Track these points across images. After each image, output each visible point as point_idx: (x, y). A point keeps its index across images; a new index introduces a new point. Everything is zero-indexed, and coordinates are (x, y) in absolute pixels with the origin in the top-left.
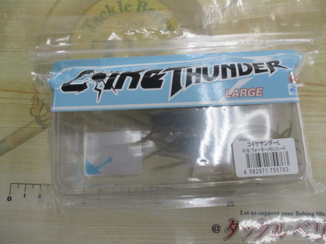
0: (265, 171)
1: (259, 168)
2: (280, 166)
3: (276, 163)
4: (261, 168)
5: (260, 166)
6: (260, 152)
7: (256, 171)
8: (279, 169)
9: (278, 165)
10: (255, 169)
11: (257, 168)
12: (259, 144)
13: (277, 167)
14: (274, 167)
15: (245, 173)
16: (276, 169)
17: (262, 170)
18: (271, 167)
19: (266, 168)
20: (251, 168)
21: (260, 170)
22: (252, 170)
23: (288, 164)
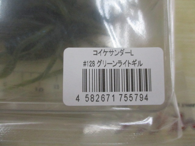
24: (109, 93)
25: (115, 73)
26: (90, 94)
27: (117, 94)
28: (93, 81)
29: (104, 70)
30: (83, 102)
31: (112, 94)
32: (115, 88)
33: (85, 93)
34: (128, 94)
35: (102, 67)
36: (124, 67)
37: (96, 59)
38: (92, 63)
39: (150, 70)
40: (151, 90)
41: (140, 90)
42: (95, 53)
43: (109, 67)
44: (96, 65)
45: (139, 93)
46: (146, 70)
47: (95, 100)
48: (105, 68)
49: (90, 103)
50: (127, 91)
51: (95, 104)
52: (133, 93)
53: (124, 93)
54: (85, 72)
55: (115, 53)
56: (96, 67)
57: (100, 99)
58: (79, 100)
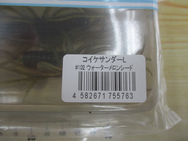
0: (102, 96)
1: (93, 92)
2: (123, 91)
3: (118, 86)
4: (97, 92)
5: (96, 90)
6: (99, 70)
7: (89, 96)
8: (121, 95)
9: (120, 90)
10: (89, 92)
11: (91, 91)
12: (98, 60)
13: (118, 91)
14: (114, 92)
15: (74, 96)
16: (116, 94)
17: (98, 95)
18: (110, 91)
19: (104, 92)
20: (83, 91)
21: (95, 95)
22: (84, 94)
23: (134, 89)
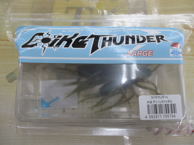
24: (159, 114)
25: (160, 106)
26: (151, 115)
27: (162, 115)
28: (152, 109)
29: (156, 105)
30: (148, 119)
31: (160, 115)
32: (161, 112)
33: (149, 115)
34: (167, 114)
35: (155, 103)
36: (164, 103)
37: (152, 100)
38: (151, 102)
39: (175, 104)
40: (176, 113)
41: (172, 113)
42: (152, 97)
43: (158, 104)
44: (153, 103)
45: (171, 114)
46: (174, 104)
47: (153, 117)
48: (157, 104)
49: (151, 119)
50: (166, 113)
51: (153, 119)
52: (169, 114)
53: (165, 114)
54: (148, 106)
55: (160, 97)
56: (153, 104)
57: (155, 117)
58: (146, 118)
